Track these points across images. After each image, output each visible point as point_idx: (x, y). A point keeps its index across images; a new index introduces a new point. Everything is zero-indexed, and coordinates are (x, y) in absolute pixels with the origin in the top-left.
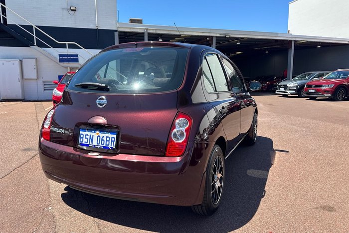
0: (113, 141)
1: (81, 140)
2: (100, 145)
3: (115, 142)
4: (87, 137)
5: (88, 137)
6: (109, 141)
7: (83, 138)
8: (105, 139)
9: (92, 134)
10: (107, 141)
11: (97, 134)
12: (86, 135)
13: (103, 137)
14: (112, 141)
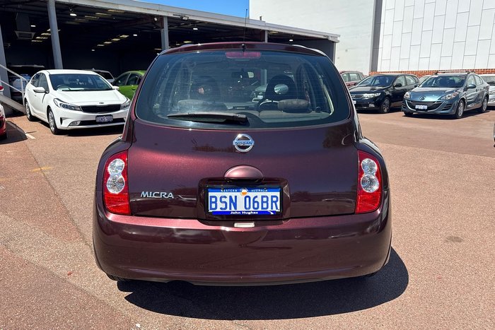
0: (276, 202)
1: (213, 206)
2: (252, 209)
3: (278, 203)
4: (223, 200)
5: (227, 200)
6: (267, 202)
7: (215, 202)
8: (259, 199)
9: (233, 194)
10: (263, 202)
11: (244, 193)
12: (221, 198)
13: (256, 197)
14: (272, 202)
